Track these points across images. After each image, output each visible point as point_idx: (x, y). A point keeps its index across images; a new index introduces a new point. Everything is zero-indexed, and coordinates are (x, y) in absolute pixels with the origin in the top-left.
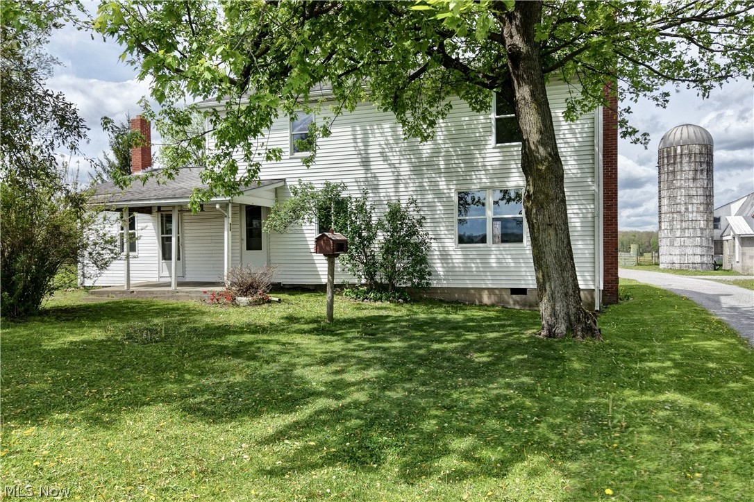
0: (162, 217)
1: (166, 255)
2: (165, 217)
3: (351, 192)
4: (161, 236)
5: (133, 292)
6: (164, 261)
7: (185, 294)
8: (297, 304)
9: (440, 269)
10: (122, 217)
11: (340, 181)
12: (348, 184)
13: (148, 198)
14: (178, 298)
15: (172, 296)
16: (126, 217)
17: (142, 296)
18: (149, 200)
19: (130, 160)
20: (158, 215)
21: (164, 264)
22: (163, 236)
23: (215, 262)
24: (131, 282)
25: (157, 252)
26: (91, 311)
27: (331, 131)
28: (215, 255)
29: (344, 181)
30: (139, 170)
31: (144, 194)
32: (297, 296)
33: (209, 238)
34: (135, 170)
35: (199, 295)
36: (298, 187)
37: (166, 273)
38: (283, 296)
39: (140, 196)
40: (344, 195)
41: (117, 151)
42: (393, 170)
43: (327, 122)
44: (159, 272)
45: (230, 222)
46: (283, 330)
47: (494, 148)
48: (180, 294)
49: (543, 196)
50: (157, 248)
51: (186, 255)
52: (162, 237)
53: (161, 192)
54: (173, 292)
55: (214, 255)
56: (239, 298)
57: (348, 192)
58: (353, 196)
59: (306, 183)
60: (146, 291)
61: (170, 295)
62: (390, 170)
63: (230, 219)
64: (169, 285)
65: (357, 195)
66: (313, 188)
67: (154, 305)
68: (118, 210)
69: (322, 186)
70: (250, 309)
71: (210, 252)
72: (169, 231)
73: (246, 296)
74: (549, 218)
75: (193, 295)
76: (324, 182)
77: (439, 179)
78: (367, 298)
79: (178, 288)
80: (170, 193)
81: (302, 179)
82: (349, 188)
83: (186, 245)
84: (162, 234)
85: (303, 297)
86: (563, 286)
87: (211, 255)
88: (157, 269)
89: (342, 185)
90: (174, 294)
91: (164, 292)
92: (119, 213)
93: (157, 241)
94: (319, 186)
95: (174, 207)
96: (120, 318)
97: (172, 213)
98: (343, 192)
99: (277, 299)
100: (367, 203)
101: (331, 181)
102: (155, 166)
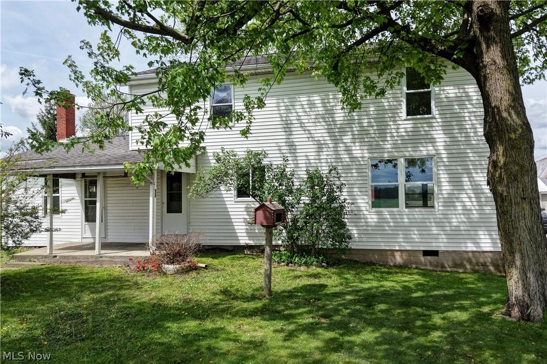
0: (86, 182)
1: (90, 217)
2: (89, 182)
3: (273, 159)
4: (84, 199)
5: (56, 256)
6: (86, 223)
7: (109, 259)
8: (223, 270)
9: (355, 232)
10: (46, 184)
11: (261, 149)
12: (269, 152)
13: (72, 164)
14: (101, 263)
15: (96, 261)
16: (50, 183)
17: (66, 261)
18: (74, 166)
19: (56, 131)
20: (81, 180)
21: (87, 226)
22: (86, 199)
23: (136, 224)
24: (55, 243)
25: (80, 214)
26: (8, 284)
27: (265, 102)
28: (137, 218)
29: (265, 149)
30: (63, 138)
31: (69, 160)
32: (220, 260)
33: (131, 201)
34: (60, 138)
35: (124, 260)
36: (221, 154)
37: (89, 234)
38: (208, 260)
39: (65, 163)
40: (265, 162)
41: (44, 123)
42: (308, 136)
43: (262, 94)
44: (82, 234)
45: (155, 188)
46: (224, 311)
47: (405, 120)
48: (104, 259)
49: (517, 168)
50: (80, 211)
51: (108, 218)
52: (85, 201)
53: (85, 159)
54: (96, 257)
55: (135, 218)
56: (166, 266)
57: (269, 159)
58: (275, 163)
59: (228, 150)
60: (68, 256)
61: (94, 260)
62: (306, 136)
63: (156, 186)
64: (92, 247)
65: (277, 162)
66: (235, 155)
67: (77, 274)
68: (41, 176)
69: (243, 153)
70: (179, 279)
71: (132, 215)
72: (94, 195)
73: (172, 263)
74: (523, 190)
75: (117, 260)
76: (246, 149)
77: (354, 148)
78: (291, 263)
79: (102, 252)
80: (94, 160)
81: (225, 147)
82: (269, 156)
83: (108, 208)
84: (86, 197)
85: (226, 260)
86: (537, 265)
87: (132, 218)
88: (80, 230)
89: (264, 153)
90: (98, 259)
91: (87, 257)
92: (43, 179)
93: (80, 204)
94: (241, 153)
95: (99, 173)
96: (40, 295)
97: (98, 179)
98: (264, 159)
99: (204, 265)
100: (287, 170)
101: (252, 149)
102: (79, 134)
